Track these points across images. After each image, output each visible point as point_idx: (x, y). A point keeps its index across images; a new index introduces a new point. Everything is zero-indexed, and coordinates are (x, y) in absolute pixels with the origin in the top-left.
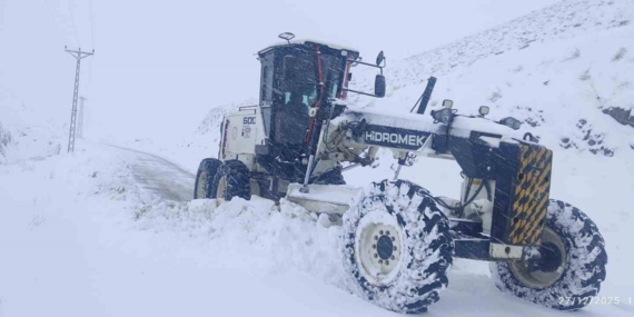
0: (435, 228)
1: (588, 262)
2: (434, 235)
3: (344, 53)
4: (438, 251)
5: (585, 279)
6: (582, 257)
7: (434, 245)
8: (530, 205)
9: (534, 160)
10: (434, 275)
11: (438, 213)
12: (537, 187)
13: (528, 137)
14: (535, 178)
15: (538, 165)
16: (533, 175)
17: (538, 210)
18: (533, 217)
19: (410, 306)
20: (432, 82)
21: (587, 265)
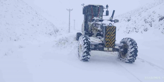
0: (86, 44)
1: (131, 52)
2: (86, 46)
3: (98, 6)
4: (86, 49)
5: (130, 56)
6: (130, 51)
7: (85, 48)
8: (110, 39)
9: (110, 29)
10: (85, 53)
11: (88, 41)
12: (111, 35)
13: (110, 24)
14: (110, 33)
15: (111, 30)
16: (110, 32)
17: (112, 40)
18: (111, 42)
19: (82, 60)
20: (114, 11)
21: (130, 53)
